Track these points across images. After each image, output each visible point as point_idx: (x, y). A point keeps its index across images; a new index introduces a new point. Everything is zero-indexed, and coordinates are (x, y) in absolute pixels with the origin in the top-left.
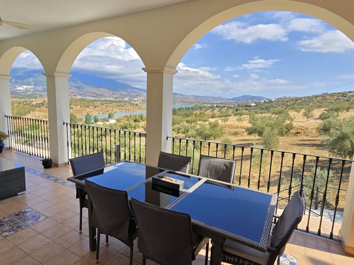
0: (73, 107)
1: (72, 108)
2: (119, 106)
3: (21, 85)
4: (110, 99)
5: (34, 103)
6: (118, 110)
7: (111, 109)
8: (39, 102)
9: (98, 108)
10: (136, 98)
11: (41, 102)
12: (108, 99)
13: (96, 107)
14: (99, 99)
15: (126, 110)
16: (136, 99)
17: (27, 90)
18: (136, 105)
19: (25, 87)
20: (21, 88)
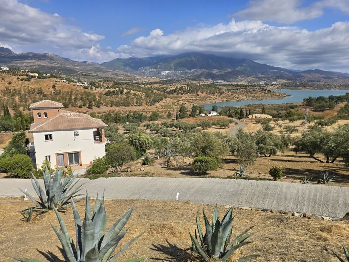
0: (200, 93)
1: (199, 95)
2: (247, 92)
3: (164, 71)
4: (241, 83)
5: (169, 90)
6: (244, 97)
7: (237, 96)
8: (172, 89)
9: (224, 95)
10: (276, 81)
11: (174, 89)
12: (239, 84)
13: (221, 94)
14: (230, 83)
15: (254, 97)
16: (275, 83)
17: (168, 75)
18: (269, 91)
19: (167, 72)
20: (164, 74)
